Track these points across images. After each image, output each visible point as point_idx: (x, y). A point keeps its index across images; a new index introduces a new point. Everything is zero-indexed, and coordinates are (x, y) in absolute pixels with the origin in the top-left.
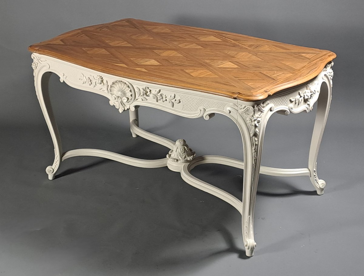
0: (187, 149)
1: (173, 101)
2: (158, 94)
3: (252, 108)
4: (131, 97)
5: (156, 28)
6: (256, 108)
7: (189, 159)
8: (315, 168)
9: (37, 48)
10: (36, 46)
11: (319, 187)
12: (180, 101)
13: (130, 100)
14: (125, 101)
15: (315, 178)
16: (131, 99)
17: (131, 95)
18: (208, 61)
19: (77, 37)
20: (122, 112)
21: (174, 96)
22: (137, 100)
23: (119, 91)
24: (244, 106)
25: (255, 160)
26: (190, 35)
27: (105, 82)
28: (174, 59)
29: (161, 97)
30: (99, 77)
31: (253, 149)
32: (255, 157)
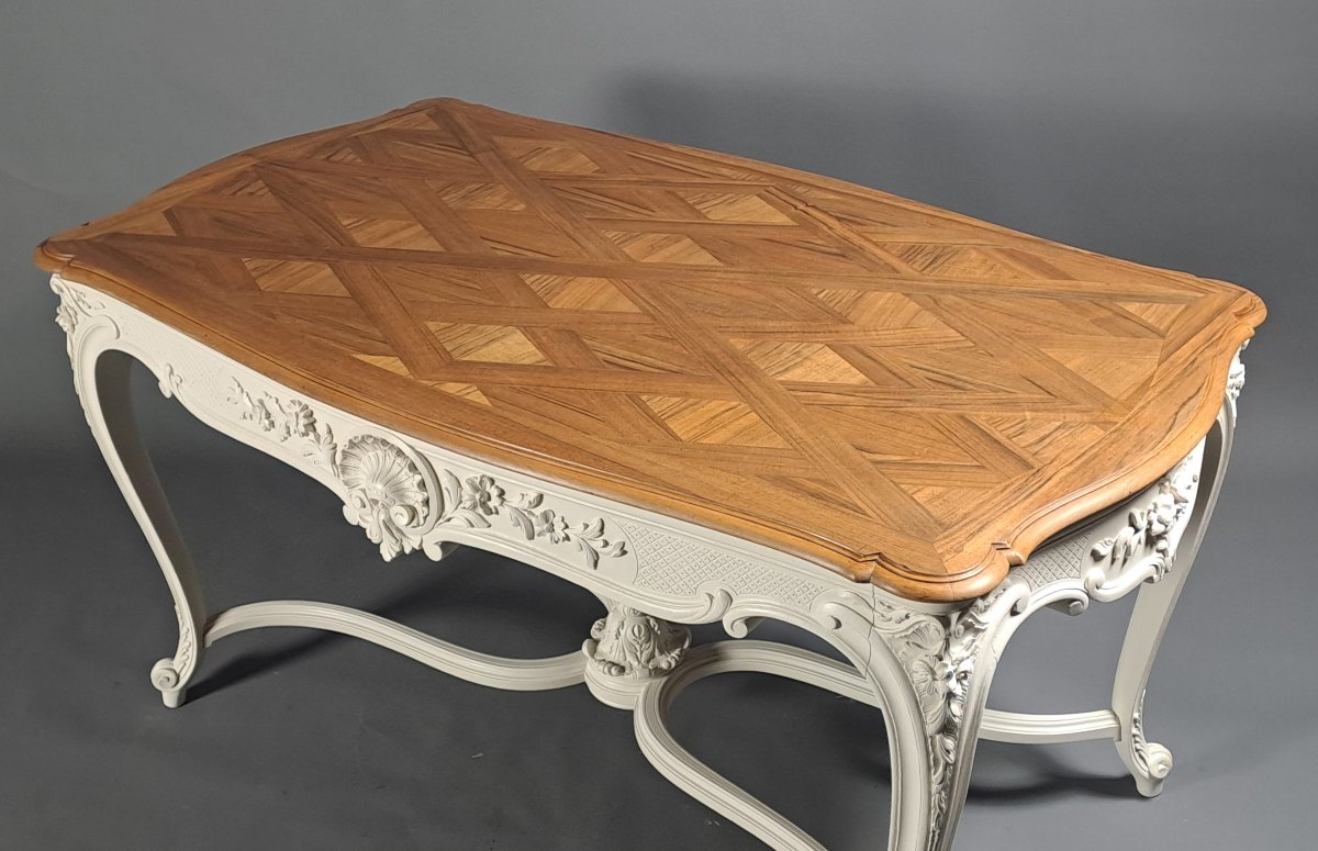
0: (656, 628)
1: (597, 545)
2: (533, 510)
3: (940, 626)
4: (425, 509)
5: (537, 151)
6: (956, 626)
7: (664, 665)
8: (1139, 711)
9: (66, 257)
10: (62, 246)
11: (1149, 773)
12: (625, 549)
13: (422, 521)
14: (402, 519)
15: (1136, 742)
16: (425, 518)
17: (427, 502)
18: (739, 344)
19: (235, 193)
20: (394, 560)
21: (598, 528)
22: (449, 520)
23: (375, 478)
24: (905, 612)
25: (939, 816)
26: (669, 189)
27: (321, 428)
28: (602, 328)
29: (546, 526)
30: (297, 408)
31: (936, 777)
32: (941, 809)
